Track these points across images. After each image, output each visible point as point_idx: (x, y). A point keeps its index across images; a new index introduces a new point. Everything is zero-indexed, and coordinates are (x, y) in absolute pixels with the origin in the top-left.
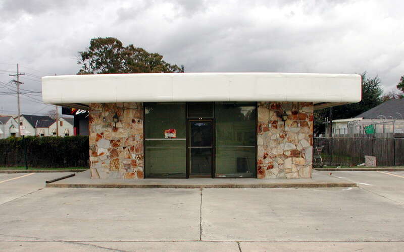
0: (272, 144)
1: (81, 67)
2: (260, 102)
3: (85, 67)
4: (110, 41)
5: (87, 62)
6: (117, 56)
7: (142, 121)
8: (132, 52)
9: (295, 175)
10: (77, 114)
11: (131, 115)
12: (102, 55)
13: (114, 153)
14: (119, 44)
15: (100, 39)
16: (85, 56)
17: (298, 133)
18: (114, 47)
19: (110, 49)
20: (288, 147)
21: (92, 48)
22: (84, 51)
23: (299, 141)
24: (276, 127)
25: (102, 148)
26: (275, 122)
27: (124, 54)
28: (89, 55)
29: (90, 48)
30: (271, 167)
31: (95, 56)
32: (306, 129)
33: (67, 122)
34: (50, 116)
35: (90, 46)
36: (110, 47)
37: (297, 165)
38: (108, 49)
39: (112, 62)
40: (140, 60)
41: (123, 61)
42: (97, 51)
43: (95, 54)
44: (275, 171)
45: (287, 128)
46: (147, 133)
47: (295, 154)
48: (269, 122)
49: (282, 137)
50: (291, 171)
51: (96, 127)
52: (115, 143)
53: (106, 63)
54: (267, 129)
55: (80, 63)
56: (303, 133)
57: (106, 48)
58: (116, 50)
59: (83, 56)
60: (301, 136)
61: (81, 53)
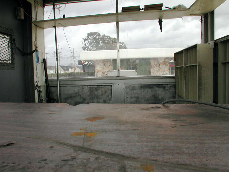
0: (156, 72)
1: (83, 45)
2: (151, 58)
3: (85, 45)
4: (95, 33)
5: (86, 42)
6: (98, 39)
7: (112, 66)
8: (104, 38)
10: (84, 64)
11: (108, 63)
12: (92, 39)
14: (99, 35)
15: (91, 33)
16: (85, 40)
17: (164, 68)
18: (97, 36)
19: (96, 37)
20: (161, 73)
21: (88, 37)
22: (84, 38)
23: (165, 71)
24: (157, 66)
25: (99, 75)
26: (156, 65)
27: (101, 38)
28: (87, 39)
29: (87, 37)
31: (89, 40)
32: (167, 67)
33: (78, 69)
34: (70, 65)
35: (87, 36)
36: (95, 36)
38: (95, 37)
39: (96, 42)
40: (108, 41)
41: (101, 41)
42: (90, 38)
43: (89, 39)
45: (160, 67)
48: (154, 65)
49: (159, 69)
51: (97, 68)
52: (103, 73)
53: (94, 42)
55: (83, 43)
56: (166, 68)
57: (94, 36)
58: (98, 37)
59: (84, 40)
60: (166, 69)
61: (84, 39)
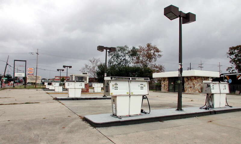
0: (187, 85)
7: (168, 81)
9: (190, 92)
11: (166, 80)
13: (164, 86)
20: (189, 86)
23: (191, 85)
25: (163, 85)
30: (186, 90)
32: (192, 82)
37: (191, 90)
44: (187, 91)
45: (189, 82)
46: (169, 83)
47: (191, 87)
50: (190, 91)
51: (162, 82)
52: (164, 85)
54: (186, 82)
